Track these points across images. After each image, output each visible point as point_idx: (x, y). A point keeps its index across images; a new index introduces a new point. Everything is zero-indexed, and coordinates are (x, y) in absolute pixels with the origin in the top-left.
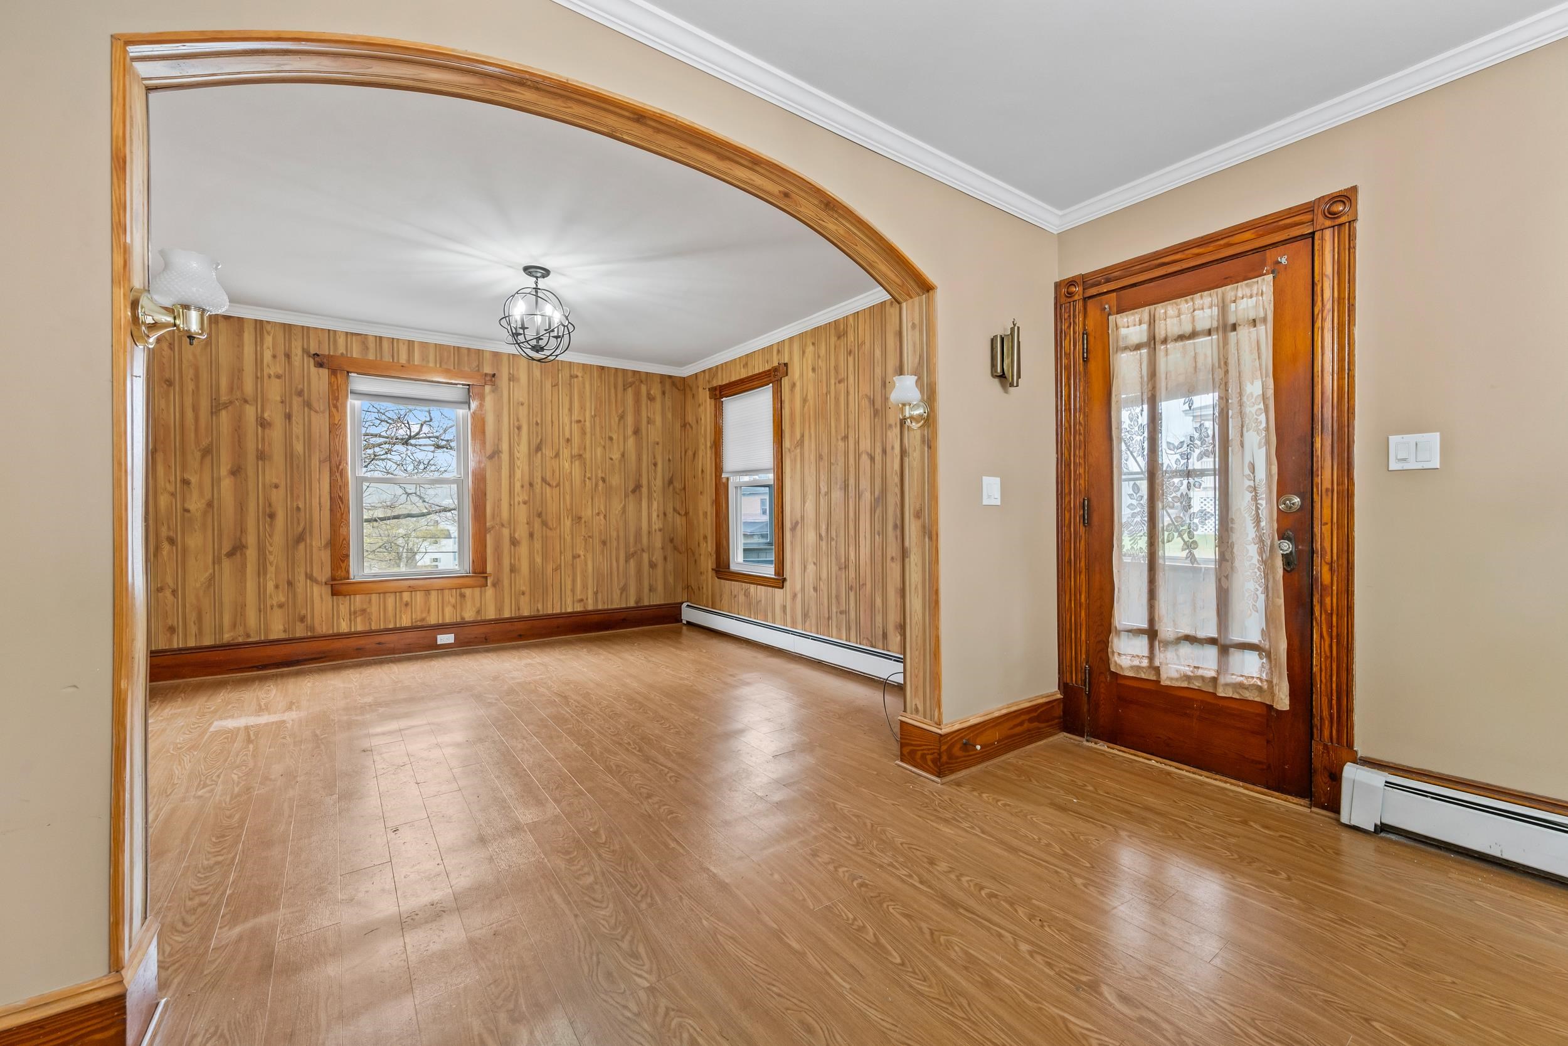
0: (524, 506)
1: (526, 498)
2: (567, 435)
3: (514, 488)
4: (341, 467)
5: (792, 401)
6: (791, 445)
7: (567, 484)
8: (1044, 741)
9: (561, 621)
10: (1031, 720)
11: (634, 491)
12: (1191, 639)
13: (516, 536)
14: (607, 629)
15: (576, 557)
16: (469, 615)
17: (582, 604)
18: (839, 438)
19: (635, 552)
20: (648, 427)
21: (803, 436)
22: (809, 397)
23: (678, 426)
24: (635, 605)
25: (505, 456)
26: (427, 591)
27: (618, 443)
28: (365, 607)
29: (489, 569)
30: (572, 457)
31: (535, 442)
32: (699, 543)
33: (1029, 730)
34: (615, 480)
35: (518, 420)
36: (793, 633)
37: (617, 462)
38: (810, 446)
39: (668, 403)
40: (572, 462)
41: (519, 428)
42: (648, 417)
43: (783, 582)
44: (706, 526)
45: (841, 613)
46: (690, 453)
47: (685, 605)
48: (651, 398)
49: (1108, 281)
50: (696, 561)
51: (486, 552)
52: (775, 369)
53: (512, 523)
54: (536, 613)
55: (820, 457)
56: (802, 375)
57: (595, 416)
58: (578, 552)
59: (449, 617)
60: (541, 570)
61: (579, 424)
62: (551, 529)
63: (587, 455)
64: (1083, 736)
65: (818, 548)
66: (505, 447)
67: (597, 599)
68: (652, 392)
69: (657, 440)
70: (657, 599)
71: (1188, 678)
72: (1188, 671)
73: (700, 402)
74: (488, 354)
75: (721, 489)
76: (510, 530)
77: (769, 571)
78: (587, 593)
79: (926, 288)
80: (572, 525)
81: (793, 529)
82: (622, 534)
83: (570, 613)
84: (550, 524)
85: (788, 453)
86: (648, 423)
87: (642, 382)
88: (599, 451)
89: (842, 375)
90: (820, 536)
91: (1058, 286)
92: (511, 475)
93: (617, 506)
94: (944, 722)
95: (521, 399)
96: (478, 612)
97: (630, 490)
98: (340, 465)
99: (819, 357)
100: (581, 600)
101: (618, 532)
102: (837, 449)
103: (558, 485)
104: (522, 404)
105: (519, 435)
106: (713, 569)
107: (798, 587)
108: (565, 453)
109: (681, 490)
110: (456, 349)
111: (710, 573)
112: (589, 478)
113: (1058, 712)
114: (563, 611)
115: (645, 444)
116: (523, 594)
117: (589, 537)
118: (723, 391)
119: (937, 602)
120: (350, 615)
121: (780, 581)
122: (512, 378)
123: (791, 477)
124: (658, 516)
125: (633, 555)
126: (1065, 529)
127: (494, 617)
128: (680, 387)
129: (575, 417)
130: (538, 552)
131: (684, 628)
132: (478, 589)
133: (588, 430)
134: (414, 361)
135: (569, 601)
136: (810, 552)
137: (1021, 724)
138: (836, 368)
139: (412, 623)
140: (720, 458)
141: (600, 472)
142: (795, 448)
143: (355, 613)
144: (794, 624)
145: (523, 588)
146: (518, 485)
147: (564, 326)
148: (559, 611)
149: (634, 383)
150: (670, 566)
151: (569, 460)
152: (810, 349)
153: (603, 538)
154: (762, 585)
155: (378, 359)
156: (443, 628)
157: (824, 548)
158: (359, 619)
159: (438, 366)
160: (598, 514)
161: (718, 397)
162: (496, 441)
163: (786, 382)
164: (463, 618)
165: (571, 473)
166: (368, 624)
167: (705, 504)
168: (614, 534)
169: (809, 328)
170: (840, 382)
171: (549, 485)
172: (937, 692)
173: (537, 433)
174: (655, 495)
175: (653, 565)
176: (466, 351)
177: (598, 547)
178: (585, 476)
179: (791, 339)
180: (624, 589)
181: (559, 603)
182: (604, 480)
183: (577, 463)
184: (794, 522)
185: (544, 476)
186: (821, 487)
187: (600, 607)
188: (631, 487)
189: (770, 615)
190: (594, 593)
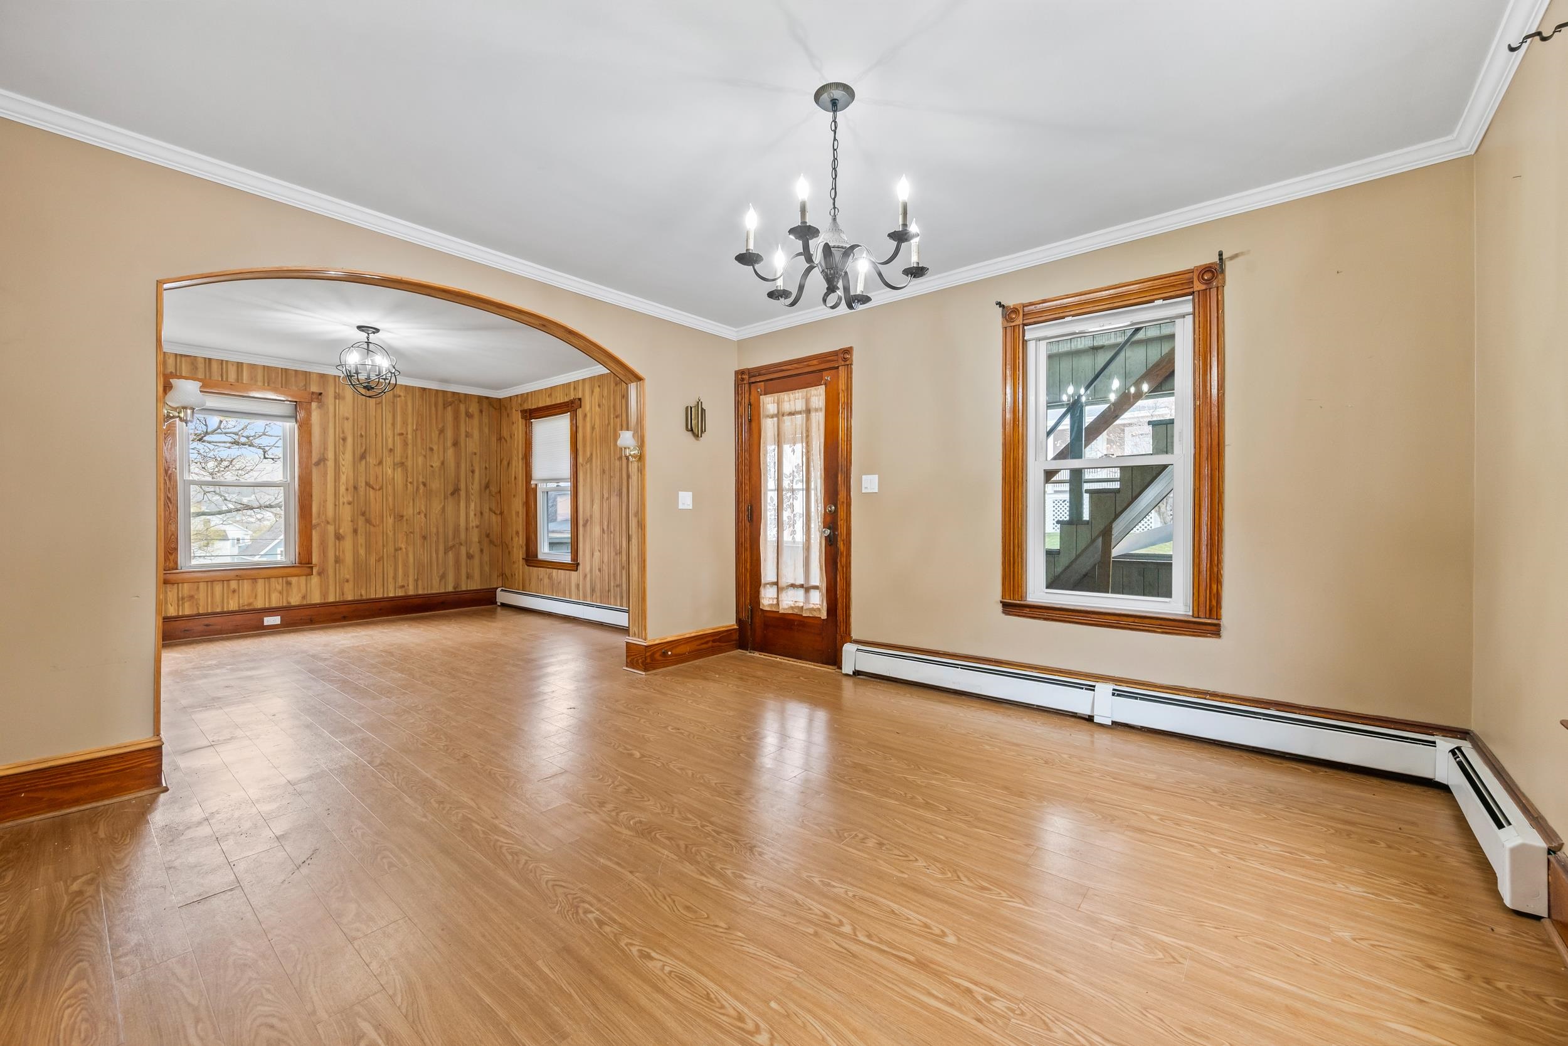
0: (349, 506)
1: (351, 499)
2: (390, 446)
3: (339, 490)
4: (169, 472)
5: (584, 427)
6: (583, 461)
7: (390, 487)
8: (724, 654)
9: (383, 604)
10: (714, 641)
11: (452, 494)
12: (793, 586)
13: (341, 531)
14: (427, 611)
15: (397, 550)
16: (295, 600)
17: (403, 589)
18: (616, 458)
19: (454, 546)
20: (466, 440)
21: (592, 454)
22: (596, 426)
23: (494, 439)
24: (453, 590)
25: (330, 464)
26: (254, 580)
27: (438, 453)
28: (192, 593)
29: (315, 560)
30: (394, 465)
31: (359, 452)
32: (512, 538)
33: (712, 647)
34: (435, 485)
35: (343, 432)
36: (583, 604)
37: (437, 469)
38: (596, 462)
39: (485, 420)
40: (394, 469)
41: (344, 439)
42: (466, 431)
43: (577, 566)
44: (518, 524)
45: (617, 586)
46: (505, 463)
47: (499, 589)
48: (469, 416)
49: (760, 375)
50: (509, 552)
51: (312, 545)
52: (572, 402)
53: (337, 520)
54: (359, 598)
55: (604, 471)
56: (591, 408)
57: (417, 429)
58: (400, 545)
59: (275, 601)
60: (364, 561)
61: (402, 437)
62: (374, 526)
63: (409, 463)
64: (747, 650)
65: (602, 538)
66: (330, 455)
67: (417, 585)
68: (470, 411)
69: (475, 451)
70: (475, 585)
71: (792, 608)
72: (792, 604)
73: (514, 421)
74: (315, 375)
75: (530, 493)
76: (335, 527)
77: (567, 558)
78: (408, 580)
79: (639, 378)
80: (395, 522)
81: (585, 525)
82: (441, 530)
83: (392, 597)
84: (373, 521)
85: (581, 467)
86: (466, 436)
87: (460, 401)
88: (420, 460)
89: (619, 412)
90: (603, 530)
91: (737, 373)
92: (337, 479)
93: (436, 507)
94: (648, 639)
95: (346, 415)
96: (304, 597)
97: (449, 492)
98: (168, 470)
99: (603, 396)
100: (403, 587)
101: (437, 528)
102: (615, 467)
103: (381, 488)
104: (347, 419)
105: (344, 446)
106: (523, 559)
107: (588, 569)
108: (388, 461)
109: (496, 493)
110: (284, 371)
111: (521, 562)
112: (410, 483)
113: (736, 636)
114: (385, 596)
115: (463, 454)
116: (347, 581)
117: (411, 532)
118: (533, 414)
119: (644, 567)
120: (178, 601)
121: (574, 566)
122: (337, 396)
123: (583, 486)
124: (475, 515)
125: (451, 548)
126: (740, 524)
127: (318, 602)
128: (496, 408)
129: (398, 430)
130: (361, 545)
131: (499, 608)
132: (304, 577)
133: (410, 442)
134: (242, 379)
135: (391, 587)
136: (596, 543)
137: (706, 643)
138: (614, 406)
139: (239, 607)
140: (530, 467)
141: (421, 477)
142: (586, 463)
143: (183, 598)
144: (585, 598)
145: (347, 576)
146: (342, 489)
147: (392, 373)
148: (381, 596)
149: (454, 402)
150: (486, 558)
151: (391, 467)
152: (597, 390)
153: (423, 534)
154: (561, 569)
155: (208, 377)
156: (271, 611)
157: (606, 539)
158: (187, 605)
159: (266, 385)
160: (419, 513)
161: (528, 418)
162: (322, 450)
163: (579, 412)
164: (288, 603)
165: (394, 479)
166: (195, 609)
167: (518, 505)
168: (434, 530)
169: (596, 374)
170: (617, 417)
171: (373, 488)
172: (644, 621)
173: (362, 444)
174: (472, 497)
175: (470, 557)
176: (293, 372)
177: (419, 541)
178: (407, 481)
179: (584, 380)
180: (443, 577)
181: (382, 590)
182: (424, 484)
183: (399, 469)
184: (585, 519)
185: (368, 481)
186: (604, 494)
187: (420, 592)
188: (450, 489)
189: (567, 592)
190: (415, 580)
